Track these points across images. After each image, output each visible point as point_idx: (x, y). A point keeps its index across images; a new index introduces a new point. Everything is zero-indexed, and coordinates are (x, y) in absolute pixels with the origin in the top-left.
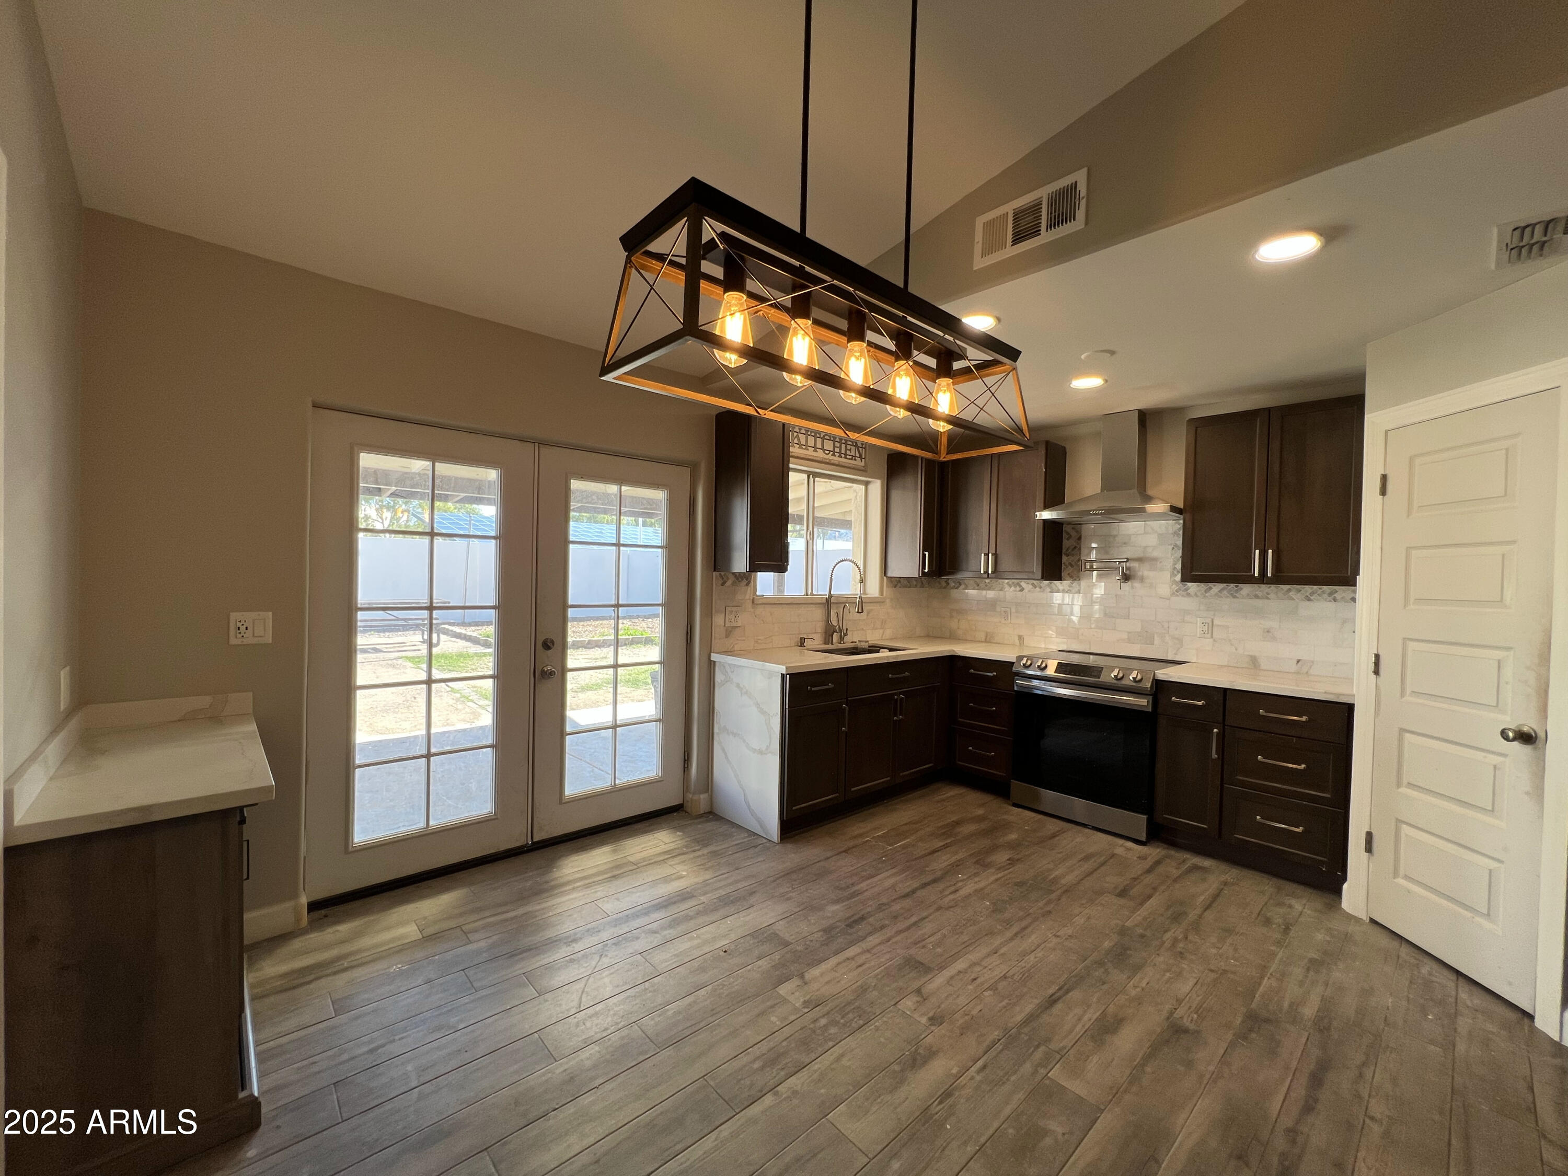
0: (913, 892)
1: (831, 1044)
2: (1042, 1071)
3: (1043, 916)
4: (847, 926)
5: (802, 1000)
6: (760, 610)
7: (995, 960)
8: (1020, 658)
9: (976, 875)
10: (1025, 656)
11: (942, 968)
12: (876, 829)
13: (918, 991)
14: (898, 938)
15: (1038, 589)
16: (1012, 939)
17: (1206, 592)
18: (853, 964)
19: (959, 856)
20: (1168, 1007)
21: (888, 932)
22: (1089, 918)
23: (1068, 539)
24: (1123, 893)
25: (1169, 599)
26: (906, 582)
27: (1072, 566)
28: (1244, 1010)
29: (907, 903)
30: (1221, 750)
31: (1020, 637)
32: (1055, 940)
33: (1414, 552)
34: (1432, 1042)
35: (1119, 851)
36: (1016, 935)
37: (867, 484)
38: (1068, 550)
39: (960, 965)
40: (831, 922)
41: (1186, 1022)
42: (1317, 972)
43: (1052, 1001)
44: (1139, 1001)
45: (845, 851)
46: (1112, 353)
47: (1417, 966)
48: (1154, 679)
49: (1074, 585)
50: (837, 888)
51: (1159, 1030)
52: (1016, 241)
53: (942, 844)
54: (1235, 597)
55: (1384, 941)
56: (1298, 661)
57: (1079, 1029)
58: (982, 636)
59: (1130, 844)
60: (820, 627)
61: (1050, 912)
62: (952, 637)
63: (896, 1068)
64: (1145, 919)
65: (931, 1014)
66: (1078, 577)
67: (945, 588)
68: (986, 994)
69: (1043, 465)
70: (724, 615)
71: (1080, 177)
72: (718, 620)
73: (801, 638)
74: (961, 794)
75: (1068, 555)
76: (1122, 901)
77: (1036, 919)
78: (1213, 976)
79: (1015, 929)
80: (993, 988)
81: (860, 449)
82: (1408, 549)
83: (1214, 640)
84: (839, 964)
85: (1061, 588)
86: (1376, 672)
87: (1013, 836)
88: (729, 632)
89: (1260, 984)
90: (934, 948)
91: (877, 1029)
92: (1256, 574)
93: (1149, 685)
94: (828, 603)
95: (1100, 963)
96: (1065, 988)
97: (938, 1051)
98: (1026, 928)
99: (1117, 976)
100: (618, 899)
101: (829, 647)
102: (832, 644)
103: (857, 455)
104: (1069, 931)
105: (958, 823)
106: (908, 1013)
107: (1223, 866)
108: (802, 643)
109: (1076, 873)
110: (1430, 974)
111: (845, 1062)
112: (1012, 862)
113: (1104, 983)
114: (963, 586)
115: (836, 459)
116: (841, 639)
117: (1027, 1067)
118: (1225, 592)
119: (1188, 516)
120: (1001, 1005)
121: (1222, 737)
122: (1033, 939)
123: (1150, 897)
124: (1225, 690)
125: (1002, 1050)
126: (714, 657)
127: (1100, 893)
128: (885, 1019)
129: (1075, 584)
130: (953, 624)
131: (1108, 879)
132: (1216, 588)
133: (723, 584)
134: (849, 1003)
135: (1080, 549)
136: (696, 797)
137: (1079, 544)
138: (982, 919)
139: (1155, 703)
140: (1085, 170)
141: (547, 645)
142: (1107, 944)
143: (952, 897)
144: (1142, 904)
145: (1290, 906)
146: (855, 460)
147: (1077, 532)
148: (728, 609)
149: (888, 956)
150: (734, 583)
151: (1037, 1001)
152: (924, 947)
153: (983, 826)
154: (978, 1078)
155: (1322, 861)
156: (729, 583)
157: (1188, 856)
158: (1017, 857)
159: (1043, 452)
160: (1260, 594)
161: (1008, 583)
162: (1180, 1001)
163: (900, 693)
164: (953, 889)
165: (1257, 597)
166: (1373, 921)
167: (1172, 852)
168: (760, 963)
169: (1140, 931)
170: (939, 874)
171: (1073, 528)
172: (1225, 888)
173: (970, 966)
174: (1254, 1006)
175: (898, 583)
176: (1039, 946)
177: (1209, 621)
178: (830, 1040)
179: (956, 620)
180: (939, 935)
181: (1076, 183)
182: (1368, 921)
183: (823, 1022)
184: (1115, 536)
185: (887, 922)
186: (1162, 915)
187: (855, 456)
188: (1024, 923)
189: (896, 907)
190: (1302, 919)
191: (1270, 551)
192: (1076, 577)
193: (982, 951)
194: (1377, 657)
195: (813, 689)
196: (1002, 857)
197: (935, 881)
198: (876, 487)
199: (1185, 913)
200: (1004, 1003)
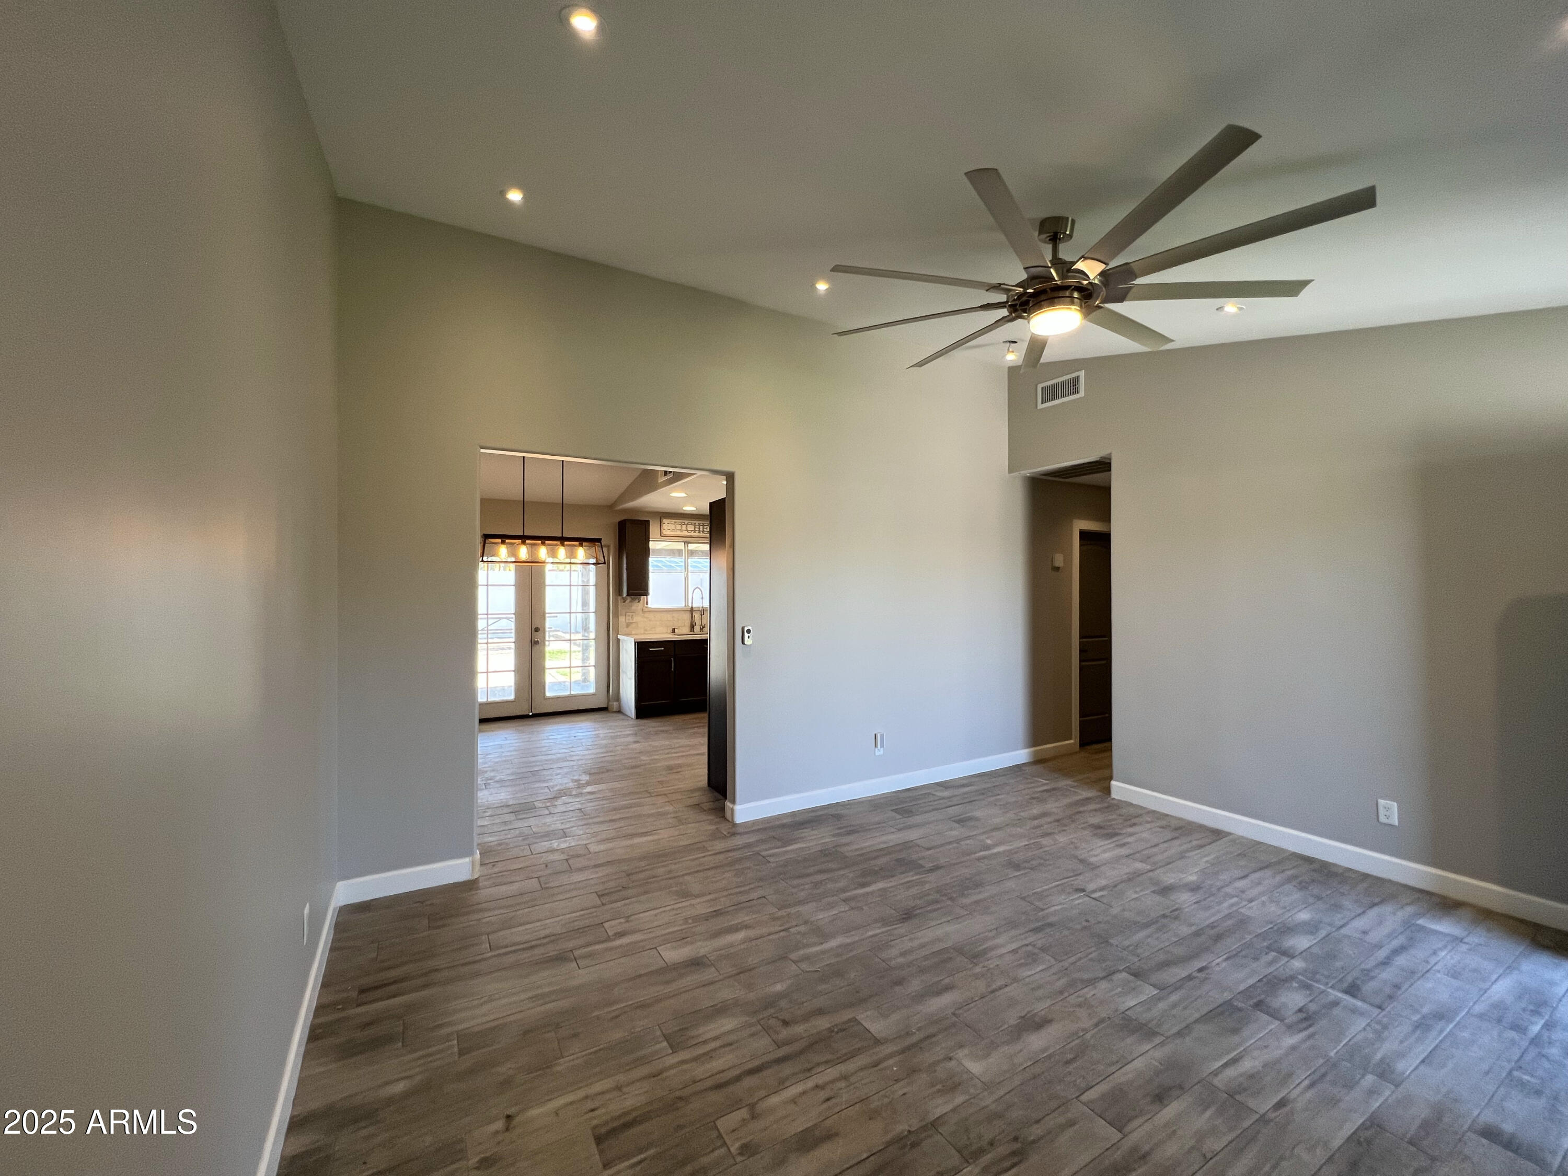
6: (647, 615)
60: (688, 623)
70: (623, 615)
72: (622, 619)
73: (673, 629)
88: (628, 625)
94: (692, 610)
102: (694, 632)
115: (697, 534)
116: (701, 629)
126: (619, 637)
136: (613, 703)
141: (537, 630)
148: (627, 614)
150: (631, 601)
156: (625, 602)
195: (651, 649)
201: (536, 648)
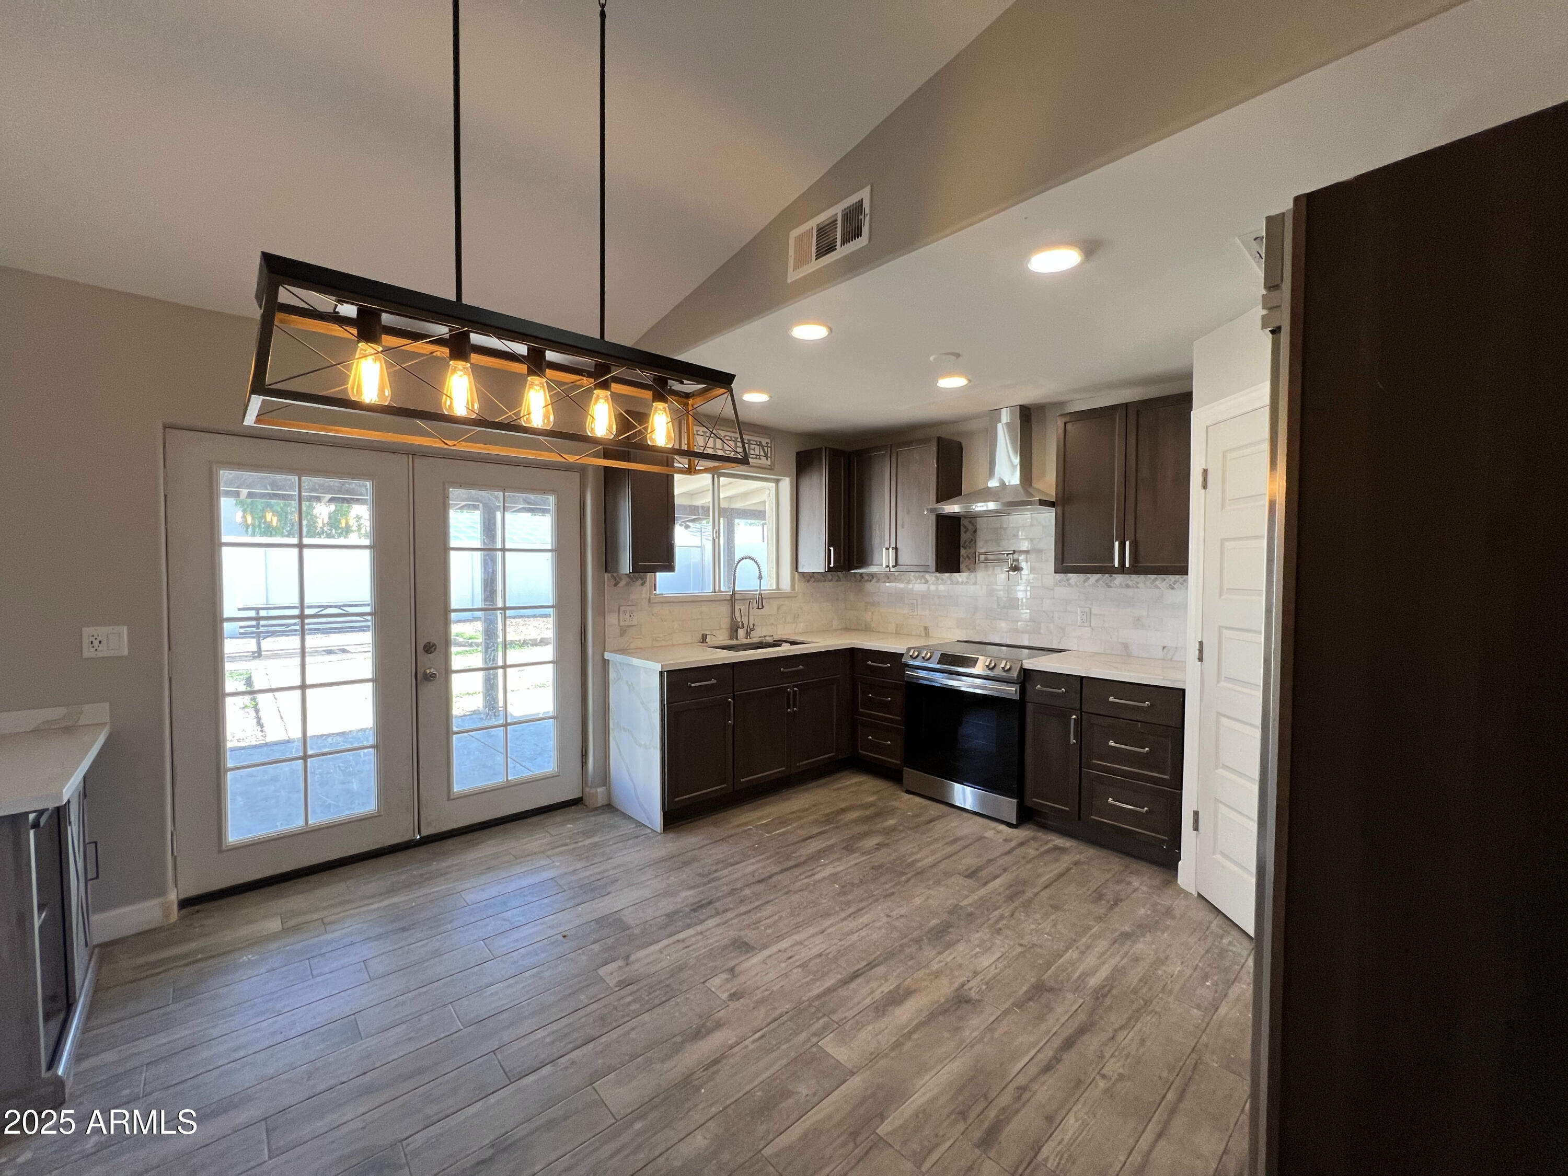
0: (770, 877)
1: (627, 1019)
2: (814, 1040)
3: (886, 896)
4: (691, 910)
5: (617, 979)
6: (656, 609)
7: (819, 939)
8: (909, 649)
9: (839, 859)
10: (913, 648)
11: (765, 947)
12: (761, 818)
13: (732, 970)
14: (736, 921)
15: (940, 581)
16: (845, 919)
17: (1085, 581)
18: (682, 945)
19: (832, 841)
20: (961, 980)
21: (729, 915)
22: (928, 898)
23: (965, 532)
24: (972, 874)
25: (1053, 590)
26: (820, 577)
27: (969, 558)
28: (1033, 980)
29: (759, 888)
30: (1079, 735)
31: (926, 629)
32: (885, 919)
33: (1228, 545)
34: (1198, 1007)
35: (989, 834)
36: (849, 916)
37: (777, 481)
38: (965, 543)
39: (784, 944)
40: (679, 906)
41: (973, 994)
42: (1123, 944)
43: (855, 976)
44: (937, 974)
45: (722, 840)
46: (958, 355)
47: (1222, 938)
48: (1021, 668)
49: (971, 577)
50: (699, 875)
51: (943, 1000)
52: (819, 255)
53: (820, 830)
54: (1109, 586)
55: (1202, 914)
56: (1164, 648)
57: (868, 1001)
58: (892, 628)
59: (1002, 827)
60: (725, 623)
61: (893, 894)
62: (866, 629)
63: (678, 1039)
64: (981, 899)
65: (733, 991)
66: (975, 569)
67: (860, 581)
68: (795, 971)
69: (935, 461)
70: (617, 614)
71: (864, 194)
72: (611, 619)
73: (703, 635)
74: (860, 782)
75: (965, 548)
76: (970, 882)
77: (877, 900)
78: (1020, 949)
79: (851, 910)
80: (803, 966)
81: (766, 448)
82: (1223, 540)
83: (1092, 629)
84: (668, 945)
85: (960, 580)
86: (1201, 659)
87: (892, 822)
88: (623, 631)
89: (1062, 956)
90: (766, 929)
91: (677, 1004)
92: (1116, 565)
93: (1015, 675)
94: (732, 599)
95: (918, 941)
96: (874, 963)
97: (724, 1024)
98: (862, 909)
99: (928, 952)
100: (483, 890)
101: (734, 642)
102: (737, 639)
103: (762, 454)
104: (903, 911)
105: (844, 810)
106: (713, 990)
107: (1083, 847)
108: (704, 639)
109: (934, 857)
110: (1230, 943)
111: (633, 1035)
112: (879, 846)
113: (912, 958)
114: (875, 580)
116: (748, 634)
117: (803, 1036)
118: (1101, 582)
119: (1060, 509)
120: (805, 980)
121: (1079, 722)
122: (865, 919)
123: (996, 877)
124: (1082, 678)
125: (786, 1021)
126: (607, 655)
127: (948, 875)
128: (688, 996)
129: (973, 575)
130: (868, 616)
131: (963, 861)
132: (1094, 577)
133: (615, 585)
134: (660, 982)
135: (976, 541)
136: (593, 791)
137: (975, 537)
138: (825, 901)
139: (1023, 691)
140: (869, 187)
141: (429, 648)
142: (934, 922)
143: (806, 881)
144: (985, 884)
145: (1129, 883)
146: (760, 459)
147: (973, 525)
148: (622, 609)
149: (718, 938)
150: (627, 584)
151: (839, 976)
152: (757, 928)
153: (868, 813)
154: (751, 1047)
155: (1162, 839)
156: (622, 583)
157: (1053, 838)
158: (887, 842)
159: (935, 449)
160: (1130, 583)
161: (914, 576)
162: (976, 974)
163: (794, 686)
164: (810, 873)
165: (1128, 586)
166: (1199, 895)
167: (1040, 834)
168: (593, 946)
169: (970, 909)
170: (803, 859)
171: (970, 522)
172: (1074, 868)
173: (792, 946)
174: (1045, 976)
175: (810, 577)
176: (867, 925)
177: (1087, 610)
178: (628, 1015)
179: (870, 613)
180: (776, 917)
181: (862, 200)
182: (1196, 895)
183: (629, 999)
184: (1005, 529)
185: (731, 906)
186: (1000, 894)
187: (760, 455)
188: (862, 905)
189: (747, 892)
190: (1135, 895)
191: (1127, 543)
192: (971, 569)
193: (812, 931)
194: (1201, 644)
195: (693, 685)
196: (871, 842)
197: (796, 866)
198: (786, 484)
199: (1023, 892)
200: (808, 979)
201: (428, 690)
